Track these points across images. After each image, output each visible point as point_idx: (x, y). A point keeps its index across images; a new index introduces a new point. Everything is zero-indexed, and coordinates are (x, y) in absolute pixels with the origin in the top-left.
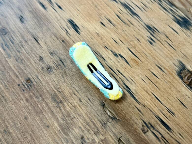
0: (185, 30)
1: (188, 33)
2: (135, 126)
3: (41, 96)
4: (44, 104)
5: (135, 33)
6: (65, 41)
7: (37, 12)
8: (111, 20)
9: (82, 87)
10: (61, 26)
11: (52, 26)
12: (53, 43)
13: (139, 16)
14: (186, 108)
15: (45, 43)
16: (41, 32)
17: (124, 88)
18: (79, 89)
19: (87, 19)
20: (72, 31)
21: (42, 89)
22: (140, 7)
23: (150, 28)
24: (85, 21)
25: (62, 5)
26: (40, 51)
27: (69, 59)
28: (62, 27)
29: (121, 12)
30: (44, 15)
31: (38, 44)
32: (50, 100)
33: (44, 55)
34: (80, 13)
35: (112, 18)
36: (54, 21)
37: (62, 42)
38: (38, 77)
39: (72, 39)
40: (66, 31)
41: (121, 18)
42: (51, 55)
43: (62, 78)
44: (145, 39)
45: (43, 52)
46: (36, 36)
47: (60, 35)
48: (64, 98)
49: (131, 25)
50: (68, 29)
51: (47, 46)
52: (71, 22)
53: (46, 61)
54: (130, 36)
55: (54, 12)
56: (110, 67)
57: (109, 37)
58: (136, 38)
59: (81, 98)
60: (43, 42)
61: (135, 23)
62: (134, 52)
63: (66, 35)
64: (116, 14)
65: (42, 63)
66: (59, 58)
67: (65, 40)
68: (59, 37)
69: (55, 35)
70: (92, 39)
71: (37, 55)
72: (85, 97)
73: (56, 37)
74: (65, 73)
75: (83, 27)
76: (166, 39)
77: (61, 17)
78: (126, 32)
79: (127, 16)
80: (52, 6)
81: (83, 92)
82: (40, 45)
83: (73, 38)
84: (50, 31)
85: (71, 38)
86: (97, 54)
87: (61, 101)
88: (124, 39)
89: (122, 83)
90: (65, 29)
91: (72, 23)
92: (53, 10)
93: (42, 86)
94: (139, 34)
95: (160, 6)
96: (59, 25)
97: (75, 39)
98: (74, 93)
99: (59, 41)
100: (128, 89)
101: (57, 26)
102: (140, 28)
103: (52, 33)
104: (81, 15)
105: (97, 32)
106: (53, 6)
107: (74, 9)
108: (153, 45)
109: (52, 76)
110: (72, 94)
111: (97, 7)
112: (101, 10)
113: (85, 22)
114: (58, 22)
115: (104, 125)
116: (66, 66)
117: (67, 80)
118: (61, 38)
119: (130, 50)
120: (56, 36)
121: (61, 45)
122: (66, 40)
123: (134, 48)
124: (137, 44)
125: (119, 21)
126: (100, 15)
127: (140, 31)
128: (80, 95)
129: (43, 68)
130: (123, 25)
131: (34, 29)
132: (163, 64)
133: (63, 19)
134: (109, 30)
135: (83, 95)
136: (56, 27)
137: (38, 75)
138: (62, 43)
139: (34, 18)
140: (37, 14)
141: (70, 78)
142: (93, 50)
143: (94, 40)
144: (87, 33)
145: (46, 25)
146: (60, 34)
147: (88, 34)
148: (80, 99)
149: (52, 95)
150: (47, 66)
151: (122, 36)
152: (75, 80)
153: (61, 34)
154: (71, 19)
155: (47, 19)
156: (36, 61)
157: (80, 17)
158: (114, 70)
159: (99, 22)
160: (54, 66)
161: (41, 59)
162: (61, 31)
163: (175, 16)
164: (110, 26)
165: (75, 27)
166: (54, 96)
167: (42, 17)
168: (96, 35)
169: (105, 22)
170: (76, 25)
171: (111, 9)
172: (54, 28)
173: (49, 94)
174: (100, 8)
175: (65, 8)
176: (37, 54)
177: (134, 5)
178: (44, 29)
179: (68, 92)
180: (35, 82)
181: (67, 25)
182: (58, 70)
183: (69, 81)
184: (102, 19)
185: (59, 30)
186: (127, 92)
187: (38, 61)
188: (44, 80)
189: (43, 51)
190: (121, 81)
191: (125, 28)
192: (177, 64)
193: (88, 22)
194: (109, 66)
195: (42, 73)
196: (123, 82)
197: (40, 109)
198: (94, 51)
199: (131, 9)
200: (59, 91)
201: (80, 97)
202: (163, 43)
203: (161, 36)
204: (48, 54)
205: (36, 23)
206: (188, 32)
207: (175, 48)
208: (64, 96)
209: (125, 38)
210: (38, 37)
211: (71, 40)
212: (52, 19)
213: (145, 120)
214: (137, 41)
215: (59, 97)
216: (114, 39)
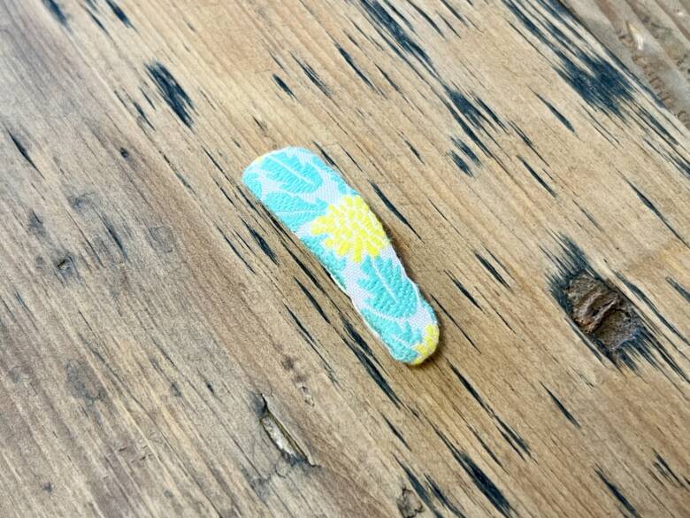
0: (599, 115)
1: (612, 127)
2: (374, 490)
3: (28, 369)
4: (36, 401)
5: (405, 124)
6: (132, 151)
7: (29, 31)
8: (316, 71)
9: (185, 338)
10: (118, 91)
11: (84, 90)
12: (84, 159)
13: (427, 53)
14: (573, 426)
15: (56, 160)
16: (40, 116)
17: (347, 343)
18: (173, 347)
19: (221, 64)
20: (160, 112)
21: (34, 343)
22: (435, 18)
23: (464, 107)
24: (215, 72)
25: (128, 6)
26: (31, 193)
27: (144, 226)
28: (122, 94)
29: (358, 36)
30: (55, 45)
31: (27, 162)
32: (61, 387)
33: (46, 210)
34: (199, 40)
35: (320, 59)
36: (93, 69)
37: (120, 157)
38: (18, 297)
39: (160, 144)
40: (137, 114)
41: (355, 63)
42: (73, 207)
43: (113, 302)
44: (440, 150)
45: (43, 197)
46: (22, 132)
47: (113, 126)
48: (116, 379)
49: (394, 93)
50: (147, 102)
51: (61, 174)
52: (160, 77)
53: (55, 233)
54: (385, 138)
55: (97, 35)
56: (297, 261)
57: (303, 138)
58: (409, 145)
59: (179, 383)
60: (47, 155)
61: (409, 84)
62: (394, 202)
63: (137, 127)
64: (337, 45)
65: (40, 242)
66: (105, 219)
67: (132, 147)
68: (110, 134)
69: (93, 127)
70: (238, 146)
71: (20, 210)
72: (195, 377)
73: (97, 137)
74: (123, 282)
75: (205, 96)
76: (522, 148)
77: (121, 56)
78: (370, 122)
79: (380, 54)
80: (90, 9)
81: (189, 358)
82: (35, 167)
83: (165, 143)
84: (78, 111)
85: (157, 139)
86: (252, 206)
87: (104, 390)
88: (361, 147)
89: (339, 323)
90: (135, 105)
91: (164, 81)
92: (94, 26)
93: (34, 331)
94: (419, 130)
95: (511, 15)
96: (113, 87)
97: (170, 145)
98: (154, 361)
99: (110, 152)
100: (360, 348)
101: (105, 90)
102: (425, 105)
103: (83, 118)
104: (202, 45)
105: (259, 118)
106: (95, 8)
107: (174, 20)
108: (471, 175)
109: (71, 292)
110: (144, 365)
111: (267, 13)
112: (281, 28)
113: (213, 73)
114: (110, 75)
115: (259, 484)
116: (129, 253)
117: (131, 308)
118: (118, 141)
119: (380, 194)
120: (96, 133)
121: (117, 171)
122: (136, 150)
123: (398, 184)
124: (409, 170)
125: (349, 73)
126: (274, 51)
127: (426, 116)
128: (176, 369)
129: (40, 259)
130: (361, 88)
131: (14, 101)
132: (500, 252)
133: (130, 64)
134: (304, 112)
135: (188, 368)
136: (100, 94)
137: (20, 287)
138: (118, 162)
139: (16, 57)
140: (28, 42)
141: (142, 304)
142: (240, 191)
143: (244, 151)
144: (219, 119)
145: (60, 86)
146: (115, 125)
147: (222, 124)
148: (174, 386)
149: (68, 366)
150: (58, 252)
151: (356, 136)
152: (160, 311)
153: (117, 123)
154: (158, 64)
155: (68, 62)
156: (17, 230)
157: (196, 54)
158: (314, 271)
159: (269, 76)
160: (85, 254)
161: (35, 223)
162: (121, 112)
163: (569, 54)
164: (309, 94)
165: (174, 95)
166: (78, 371)
167: (49, 51)
168: (253, 130)
169: (295, 77)
170: (178, 87)
171: (319, 22)
172: (94, 101)
173: (59, 363)
174: (276, 20)
175: (139, 19)
176: (21, 204)
177: (412, 9)
178: (53, 103)
179: (131, 358)
180: (7, 317)
181: (145, 89)
182: (98, 268)
183: (136, 314)
184: (284, 64)
185: (111, 106)
186: (358, 360)
187: (22, 231)
188: (41, 307)
189: (46, 191)
190: (336, 315)
191: (370, 103)
192: (556, 249)
193: (227, 77)
194: (294, 257)
195: (36, 281)
196: (342, 318)
197: (24, 423)
198: (244, 196)
199: (396, 24)
200: (97, 354)
201: (175, 375)
202: (510, 167)
203: (505, 137)
204: (62, 206)
205: (22, 78)
206: (611, 123)
207: (553, 187)
208: (113, 373)
209: (364, 145)
210: (28, 134)
211: (154, 148)
212: (85, 63)
213: (416, 468)
214: (410, 157)
215: (95, 376)
216: (324, 149)
